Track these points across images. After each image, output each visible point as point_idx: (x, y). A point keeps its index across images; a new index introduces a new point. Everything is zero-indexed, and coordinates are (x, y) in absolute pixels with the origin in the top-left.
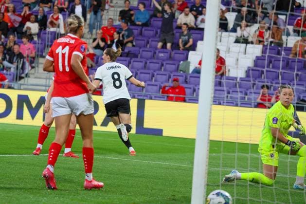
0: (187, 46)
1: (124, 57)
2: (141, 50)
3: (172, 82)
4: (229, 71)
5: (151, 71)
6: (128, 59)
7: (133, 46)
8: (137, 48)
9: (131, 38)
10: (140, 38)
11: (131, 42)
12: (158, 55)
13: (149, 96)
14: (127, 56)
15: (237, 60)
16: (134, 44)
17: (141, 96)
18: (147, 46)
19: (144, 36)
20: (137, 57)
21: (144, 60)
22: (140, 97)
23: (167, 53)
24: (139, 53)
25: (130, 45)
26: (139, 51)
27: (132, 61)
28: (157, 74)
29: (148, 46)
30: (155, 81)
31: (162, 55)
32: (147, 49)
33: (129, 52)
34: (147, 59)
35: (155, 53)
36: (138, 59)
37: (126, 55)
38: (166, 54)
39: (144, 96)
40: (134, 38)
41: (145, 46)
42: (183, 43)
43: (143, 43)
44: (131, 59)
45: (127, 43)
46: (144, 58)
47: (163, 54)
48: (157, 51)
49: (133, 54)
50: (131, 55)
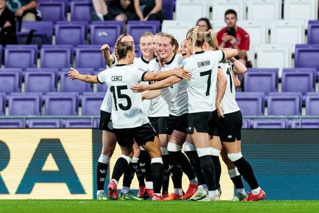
0: (154, 11)
1: (21, 43)
2: (57, 27)
4: (256, 57)
6: (33, 47)
7: (38, 19)
9: (32, 4)
11: (33, 11)
12: (95, 35)
14: (29, 42)
15: (269, 31)
16: (39, 14)
18: (66, 16)
20: (49, 42)
21: (67, 47)
23: (114, 28)
24: (54, 34)
25: (30, 17)
26: (54, 30)
27: (42, 51)
29: (69, 16)
33: (32, 31)
34: (75, 45)
35: (88, 30)
37: (25, 39)
38: (112, 31)
41: (62, 18)
42: (144, 7)
44: (39, 48)
46: (68, 43)
47: (107, 33)
48: (92, 27)
49: (40, 36)
50: (38, 39)
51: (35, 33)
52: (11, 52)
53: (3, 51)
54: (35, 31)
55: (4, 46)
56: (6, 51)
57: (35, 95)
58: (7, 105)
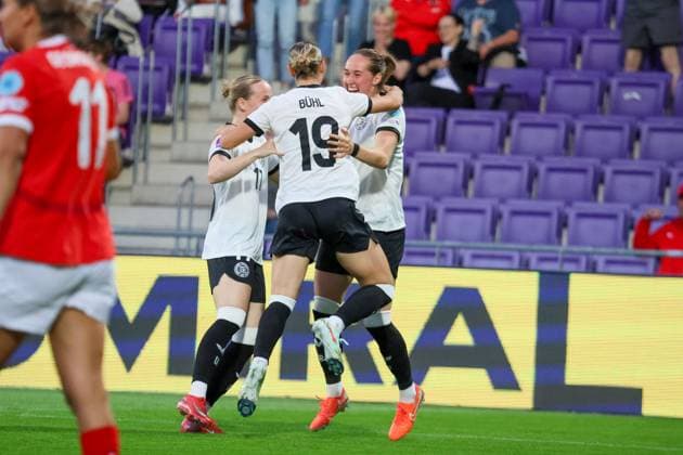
2: (550, 80)
3: (673, 202)
5: (590, 163)
6: (499, 116)
7: (520, 64)
8: (533, 74)
9: (509, 37)
10: (547, 34)
11: (512, 49)
12: (618, 97)
13: (583, 260)
14: (496, 106)
16: (523, 55)
17: (555, 260)
18: (573, 61)
19: (563, 24)
20: (534, 107)
21: (561, 120)
22: (548, 266)
24: (543, 92)
26: (544, 84)
27: (515, 124)
28: (617, 172)
29: (579, 60)
30: (609, 198)
31: (636, 96)
32: (574, 77)
33: (503, 87)
34: (576, 115)
35: (606, 88)
36: (539, 117)
37: (490, 100)
38: (650, 92)
39: (566, 260)
40: (520, 32)
41: (567, 63)
43: (556, 50)
44: (511, 117)
45: (494, 52)
46: (566, 112)
47: (640, 93)
48: (614, 82)
49: (518, 96)
50: (513, 102)
51: (507, 90)
52: (459, 123)
53: (445, 120)
54: (508, 86)
55: (448, 111)
56: (451, 121)
57: (486, 204)
58: (434, 219)
